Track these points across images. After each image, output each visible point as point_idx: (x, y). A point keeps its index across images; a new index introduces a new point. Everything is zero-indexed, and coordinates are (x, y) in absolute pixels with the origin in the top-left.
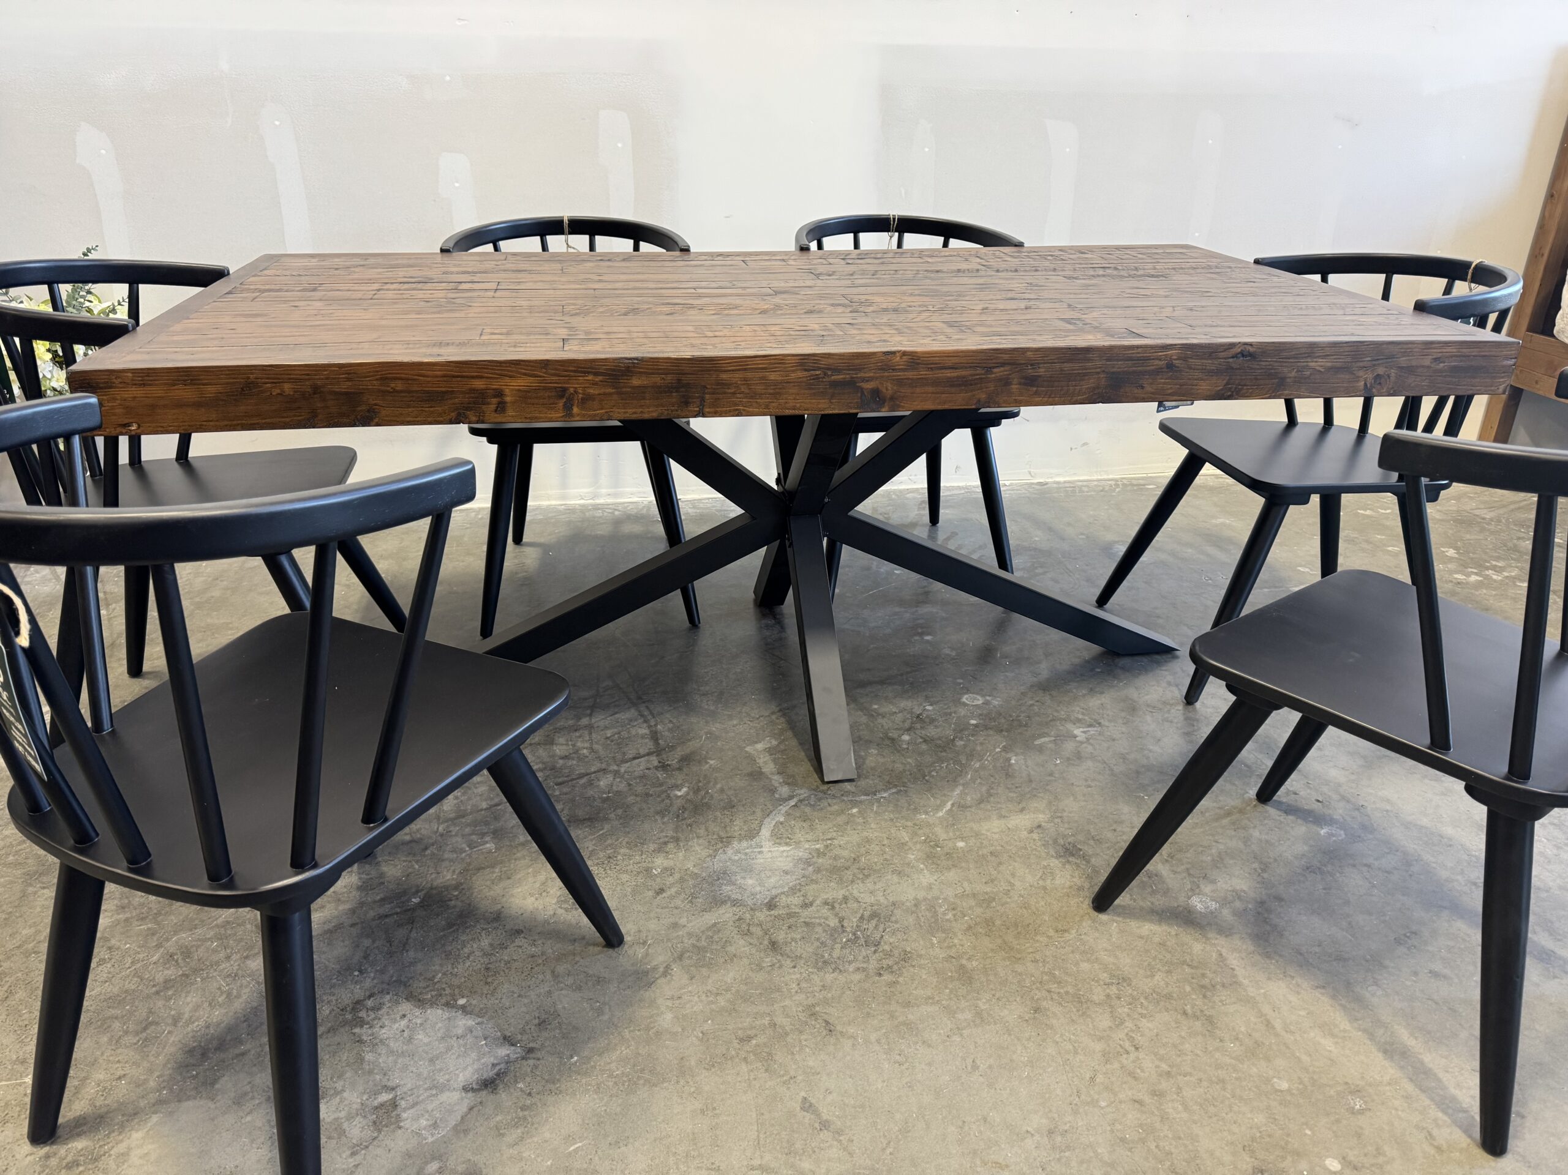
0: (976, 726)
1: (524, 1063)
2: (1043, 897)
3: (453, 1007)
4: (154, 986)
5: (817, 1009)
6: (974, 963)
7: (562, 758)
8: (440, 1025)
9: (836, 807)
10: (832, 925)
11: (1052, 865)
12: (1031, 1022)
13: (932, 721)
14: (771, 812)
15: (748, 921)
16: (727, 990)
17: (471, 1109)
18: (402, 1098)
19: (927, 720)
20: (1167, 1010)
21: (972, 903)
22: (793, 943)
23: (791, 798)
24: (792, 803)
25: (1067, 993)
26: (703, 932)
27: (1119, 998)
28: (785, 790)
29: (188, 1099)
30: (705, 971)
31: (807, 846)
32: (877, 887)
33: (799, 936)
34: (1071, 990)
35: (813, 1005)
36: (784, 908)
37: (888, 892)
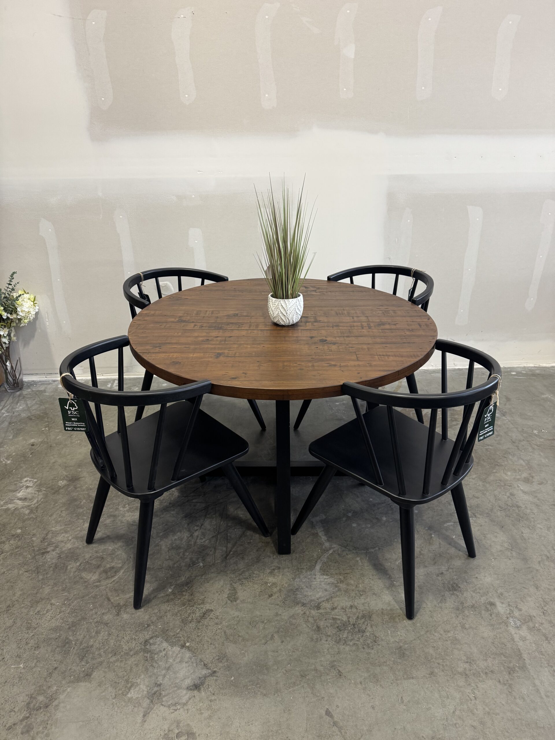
1: (212, 678)
3: (184, 647)
5: (335, 663)
8: (179, 655)
9: (350, 556)
10: (344, 620)
12: (428, 679)
14: (321, 556)
15: (308, 615)
16: (297, 650)
17: (190, 698)
18: (163, 690)
20: (492, 679)
22: (327, 628)
23: (330, 549)
24: (331, 552)
25: (446, 665)
26: (288, 619)
27: (470, 670)
28: (327, 545)
29: (81, 681)
30: (288, 639)
31: (336, 577)
32: (366, 601)
33: (329, 625)
34: (448, 663)
35: (334, 661)
36: (324, 609)
37: (370, 604)
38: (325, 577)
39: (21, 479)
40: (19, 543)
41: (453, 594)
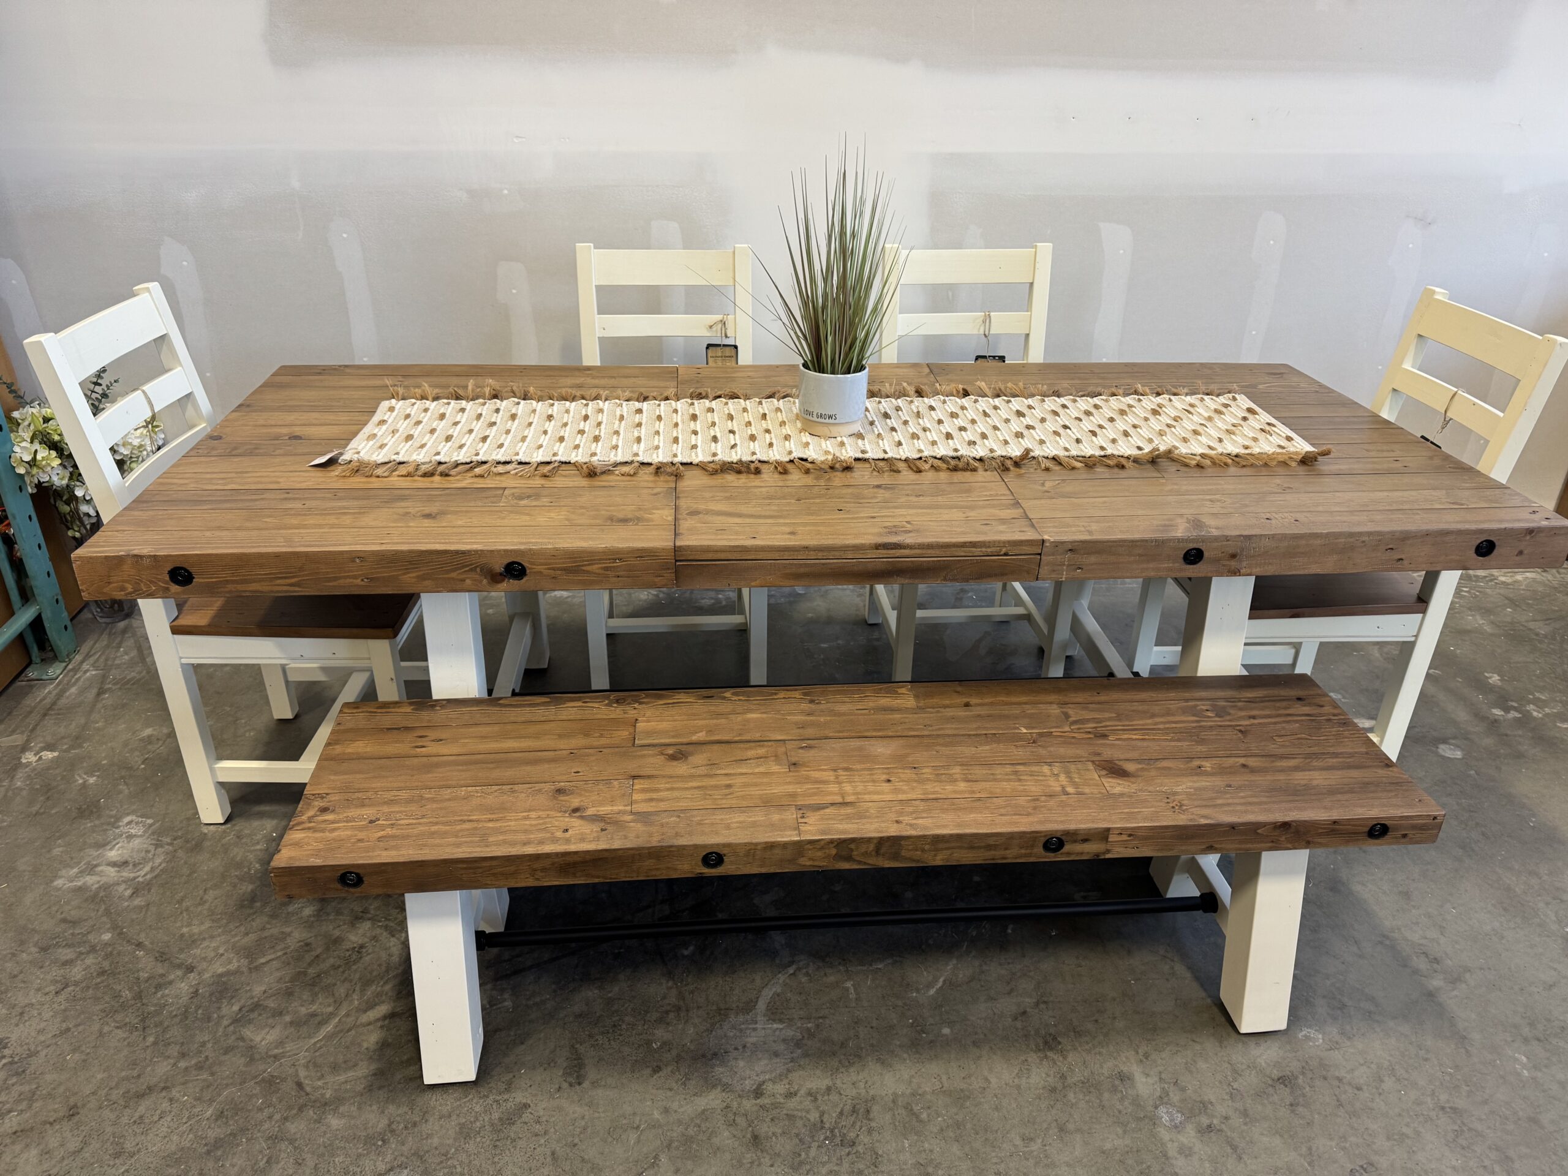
0: (980, 884)
2: (1016, 1099)
4: (206, 1145)
9: (832, 979)
10: (812, 1119)
11: (1030, 1060)
14: (770, 981)
15: (734, 1110)
21: (947, 1100)
22: (774, 1138)
23: (791, 963)
24: (791, 970)
26: (692, 1119)
28: (785, 954)
30: (689, 1164)
31: (799, 1024)
32: (860, 1077)
33: (780, 1131)
36: (769, 1096)
37: (870, 1083)
38: (775, 1026)
39: (118, 819)
40: (106, 965)
41: (1045, 1058)
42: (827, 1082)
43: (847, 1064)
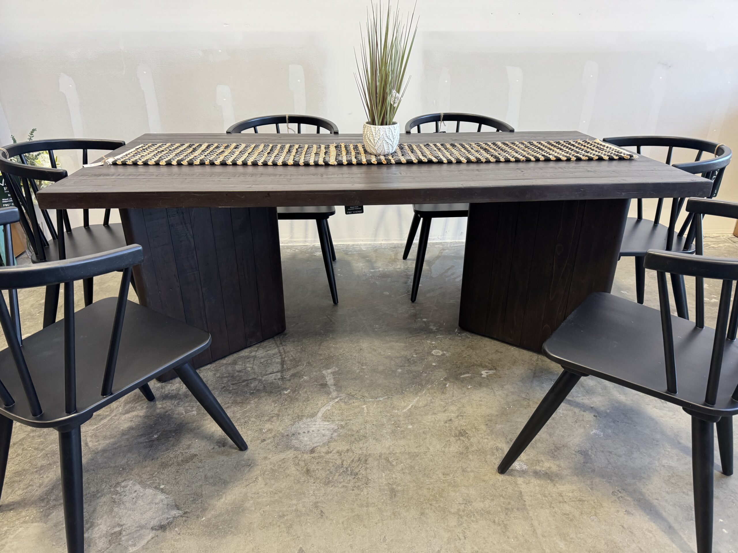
0: (435, 366)
1: (181, 518)
2: (442, 457)
3: (158, 489)
4: (36, 468)
5: (319, 504)
6: (399, 488)
7: (238, 372)
8: (150, 497)
9: (356, 404)
10: (338, 463)
11: (451, 440)
12: (417, 520)
13: (415, 362)
14: (325, 404)
15: (299, 458)
16: (281, 492)
17: (152, 538)
18: (124, 531)
19: (412, 362)
20: (486, 519)
21: (407, 456)
22: (317, 471)
23: (337, 397)
24: (336, 400)
25: (439, 506)
26: (277, 462)
27: (464, 511)
28: (334, 394)
29: (36, 522)
30: (273, 482)
31: (337, 423)
32: (364, 446)
33: (321, 468)
34: (442, 505)
35: (318, 502)
36: (318, 453)
37: (368, 448)
38: (325, 423)
41: (459, 439)
42: (348, 447)
43: (359, 440)
